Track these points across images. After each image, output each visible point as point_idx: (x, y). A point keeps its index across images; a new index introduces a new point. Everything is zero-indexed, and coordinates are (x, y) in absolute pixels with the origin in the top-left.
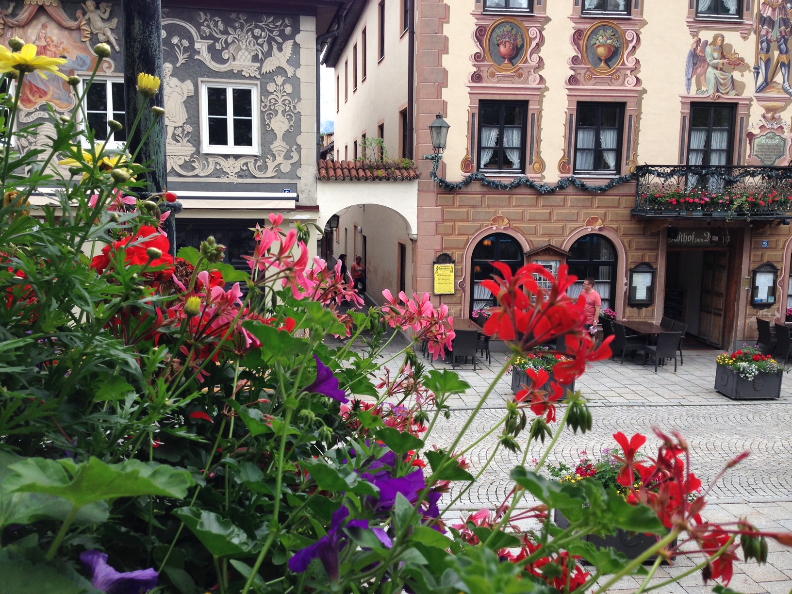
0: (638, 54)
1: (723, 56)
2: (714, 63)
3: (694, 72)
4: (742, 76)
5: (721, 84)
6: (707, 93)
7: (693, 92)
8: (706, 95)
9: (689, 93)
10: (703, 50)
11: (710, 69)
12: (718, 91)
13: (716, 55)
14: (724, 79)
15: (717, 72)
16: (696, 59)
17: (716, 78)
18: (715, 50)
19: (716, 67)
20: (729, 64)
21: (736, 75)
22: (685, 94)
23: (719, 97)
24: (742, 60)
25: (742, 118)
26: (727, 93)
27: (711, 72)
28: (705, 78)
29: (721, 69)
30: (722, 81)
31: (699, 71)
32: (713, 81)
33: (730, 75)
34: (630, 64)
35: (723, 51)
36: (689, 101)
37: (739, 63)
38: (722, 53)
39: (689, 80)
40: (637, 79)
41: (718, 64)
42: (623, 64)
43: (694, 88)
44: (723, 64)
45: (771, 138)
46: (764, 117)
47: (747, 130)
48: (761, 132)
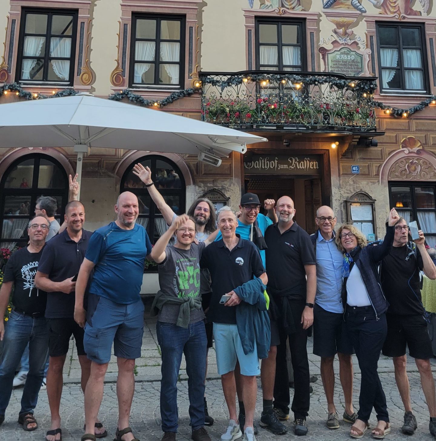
6: (272, 7)
7: (257, 6)
8: (271, 10)
9: (252, 7)
12: (283, 6)
22: (248, 8)
23: (286, 12)
25: (312, 34)
26: (293, 8)
36: (252, 14)
43: (257, 2)
45: (344, 53)
46: (336, 32)
47: (318, 46)
48: (334, 47)
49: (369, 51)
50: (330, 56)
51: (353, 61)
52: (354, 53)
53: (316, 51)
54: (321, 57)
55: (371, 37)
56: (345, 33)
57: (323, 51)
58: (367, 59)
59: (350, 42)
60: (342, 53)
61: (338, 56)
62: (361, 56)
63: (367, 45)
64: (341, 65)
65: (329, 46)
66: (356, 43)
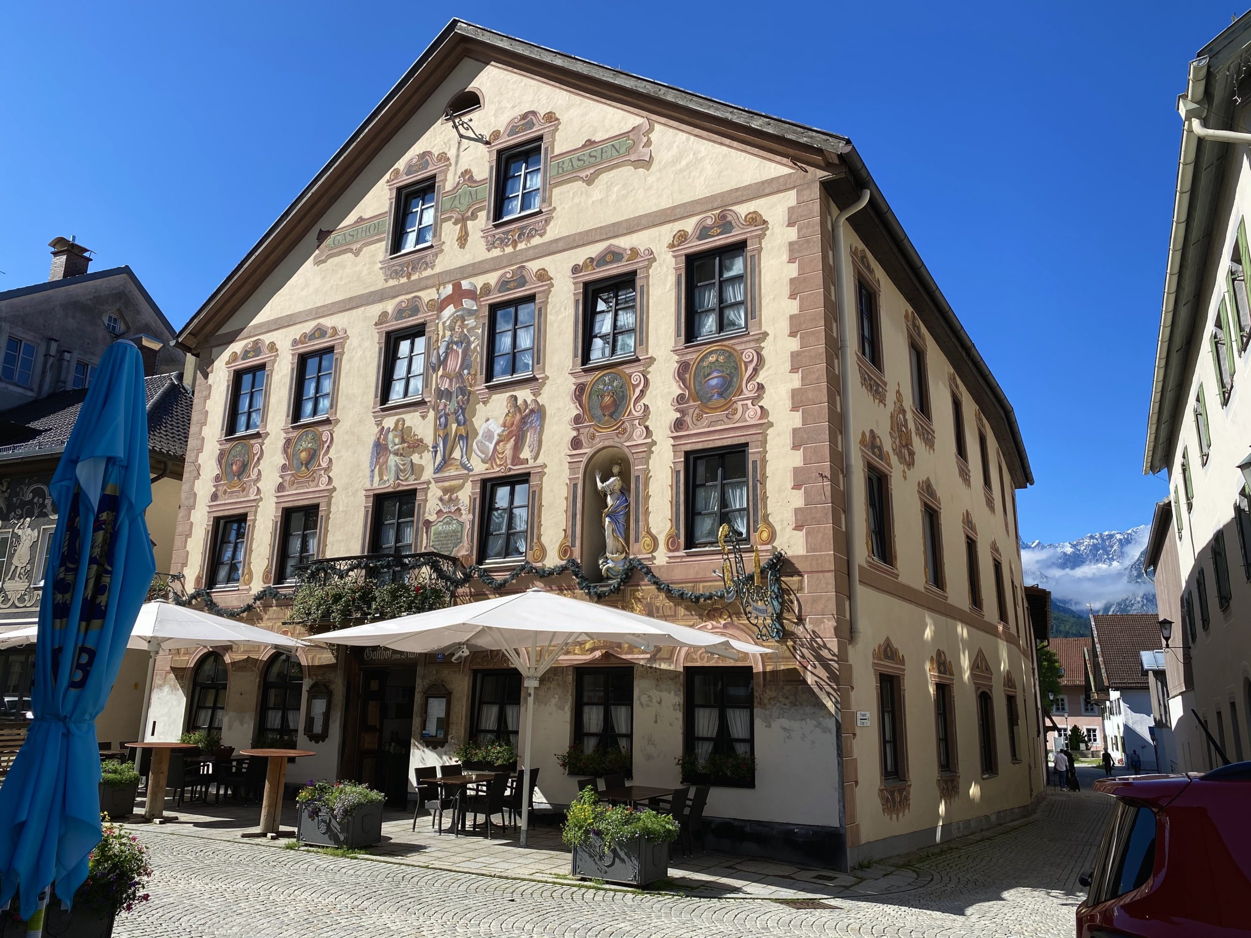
0: (332, 454)
1: (403, 441)
2: (395, 450)
3: (377, 462)
4: (421, 458)
5: (401, 471)
6: (388, 483)
7: (376, 485)
8: (387, 485)
9: (372, 485)
10: (386, 439)
11: (392, 456)
12: (398, 478)
13: (397, 440)
14: (403, 465)
15: (397, 458)
16: (380, 448)
17: (397, 465)
18: (395, 436)
19: (396, 454)
20: (408, 447)
21: (415, 458)
22: (369, 487)
23: (399, 485)
24: (421, 441)
25: (419, 505)
26: (406, 480)
27: (393, 460)
28: (386, 467)
29: (401, 455)
30: (402, 467)
31: (381, 460)
32: (393, 468)
33: (410, 459)
34: (324, 465)
35: (404, 434)
36: (371, 493)
37: (417, 445)
38: (403, 437)
39: (373, 471)
40: (329, 477)
41: (398, 449)
42: (319, 465)
43: (377, 479)
44: (403, 449)
45: (448, 523)
46: (441, 499)
47: (423, 518)
48: (438, 517)
49: (471, 516)
50: (433, 528)
51: (454, 531)
52: (455, 522)
53: (421, 525)
54: (425, 531)
55: (475, 499)
56: (450, 499)
57: (428, 524)
58: (468, 526)
59: (453, 509)
60: (444, 524)
61: (440, 527)
62: (462, 524)
63: (469, 510)
64: (443, 537)
65: (432, 518)
66: (459, 510)
